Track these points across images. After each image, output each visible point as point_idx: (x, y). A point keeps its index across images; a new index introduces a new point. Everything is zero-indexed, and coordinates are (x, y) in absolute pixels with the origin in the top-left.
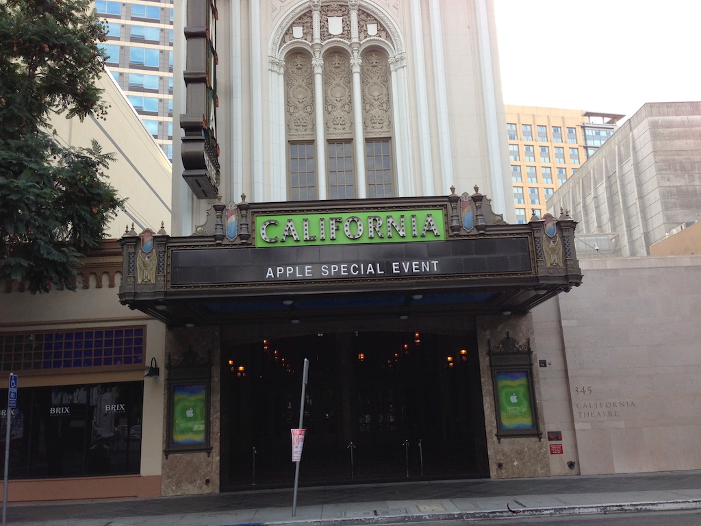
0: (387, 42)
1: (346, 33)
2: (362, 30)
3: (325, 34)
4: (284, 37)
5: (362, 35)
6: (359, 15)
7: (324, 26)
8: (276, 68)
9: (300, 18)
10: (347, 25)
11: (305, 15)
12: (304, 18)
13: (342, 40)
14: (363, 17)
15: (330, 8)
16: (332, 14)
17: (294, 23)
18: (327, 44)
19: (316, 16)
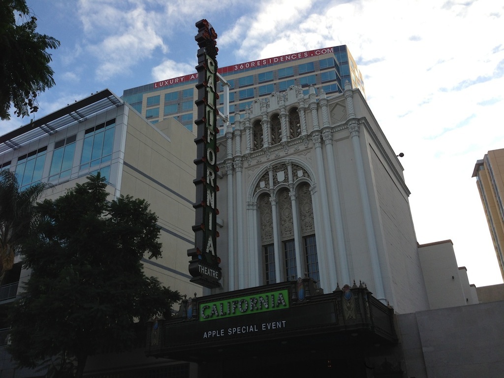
0: (308, 179)
1: (286, 180)
2: (295, 175)
3: (275, 182)
4: (255, 189)
5: (295, 178)
6: (292, 167)
7: (275, 178)
8: (251, 207)
9: (263, 177)
10: (286, 174)
11: (265, 174)
12: (265, 177)
13: (284, 183)
14: (295, 168)
15: (277, 168)
16: (278, 170)
17: (260, 180)
18: (277, 188)
19: (271, 174)
